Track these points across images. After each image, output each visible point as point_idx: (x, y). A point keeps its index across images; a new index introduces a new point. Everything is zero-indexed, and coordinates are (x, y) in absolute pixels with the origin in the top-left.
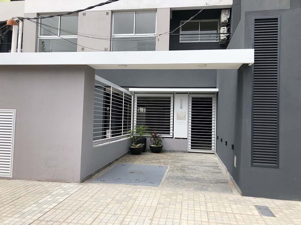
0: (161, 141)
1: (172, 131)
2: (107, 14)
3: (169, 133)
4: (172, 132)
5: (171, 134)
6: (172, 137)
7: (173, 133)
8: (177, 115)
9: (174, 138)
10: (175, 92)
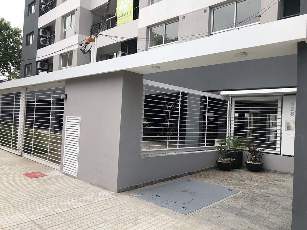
0: (262, 157)
1: (280, 145)
2: (205, 11)
3: (275, 148)
4: (279, 147)
5: (278, 149)
6: (279, 153)
7: (281, 148)
8: (286, 124)
9: (282, 155)
10: (284, 94)
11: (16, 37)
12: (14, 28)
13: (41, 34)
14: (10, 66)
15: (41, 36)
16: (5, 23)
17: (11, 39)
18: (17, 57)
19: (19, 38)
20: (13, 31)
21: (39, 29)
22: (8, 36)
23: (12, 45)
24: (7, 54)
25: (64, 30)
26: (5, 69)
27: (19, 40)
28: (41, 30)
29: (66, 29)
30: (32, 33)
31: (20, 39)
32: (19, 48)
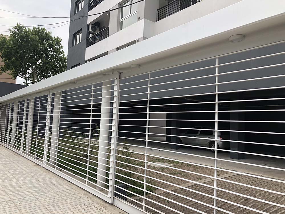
11: (56, 47)
12: (54, 37)
13: (90, 30)
14: (50, 74)
15: (91, 33)
16: (46, 33)
17: (51, 48)
18: (56, 66)
19: (58, 47)
20: (53, 41)
21: (88, 26)
22: (49, 45)
23: (52, 54)
24: (48, 63)
25: (121, 20)
26: (45, 78)
27: (58, 49)
28: (90, 26)
29: (122, 18)
30: (79, 32)
31: (60, 47)
32: (59, 56)
